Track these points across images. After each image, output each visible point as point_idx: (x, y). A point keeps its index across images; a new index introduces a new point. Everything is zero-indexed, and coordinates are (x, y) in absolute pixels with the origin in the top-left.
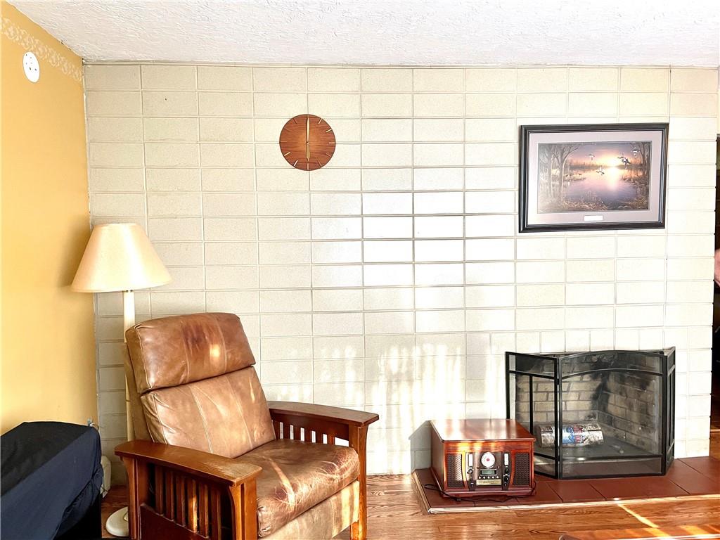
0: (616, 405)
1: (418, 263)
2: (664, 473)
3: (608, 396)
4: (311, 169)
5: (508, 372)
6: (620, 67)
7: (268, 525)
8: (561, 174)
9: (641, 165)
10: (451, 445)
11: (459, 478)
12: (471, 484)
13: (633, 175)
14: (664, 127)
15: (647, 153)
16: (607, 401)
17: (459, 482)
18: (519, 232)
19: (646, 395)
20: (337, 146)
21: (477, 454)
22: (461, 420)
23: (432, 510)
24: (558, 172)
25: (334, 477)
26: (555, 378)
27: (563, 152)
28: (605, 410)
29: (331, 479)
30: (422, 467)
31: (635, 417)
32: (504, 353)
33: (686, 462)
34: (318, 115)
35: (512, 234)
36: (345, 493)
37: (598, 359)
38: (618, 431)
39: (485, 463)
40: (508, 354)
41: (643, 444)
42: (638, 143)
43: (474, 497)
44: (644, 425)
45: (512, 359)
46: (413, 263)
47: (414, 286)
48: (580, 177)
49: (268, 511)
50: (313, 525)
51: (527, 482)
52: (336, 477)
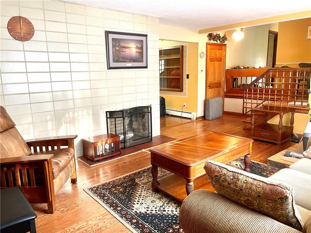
0: (135, 125)
1: (73, 81)
2: (152, 141)
3: (132, 123)
4: (24, 41)
5: (107, 118)
6: (133, 14)
7: (56, 174)
8: (119, 49)
9: (141, 48)
10: (95, 144)
11: (98, 154)
12: (102, 155)
13: (139, 51)
14: (146, 36)
15: (142, 44)
16: (132, 125)
17: (98, 155)
18: (108, 69)
19: (144, 120)
20: (35, 31)
21: (104, 145)
22: (93, 137)
23: (92, 166)
24: (118, 48)
25: (69, 156)
26: (123, 117)
27: (119, 41)
28: (132, 127)
29: (69, 157)
30: (80, 156)
31: (141, 128)
32: (105, 112)
33: (155, 137)
34: (25, 17)
35: (106, 70)
36: (72, 162)
37: (130, 111)
38: (136, 133)
39: (106, 148)
40: (107, 112)
41: (144, 135)
42: (140, 40)
43: (104, 159)
44: (144, 129)
45: (108, 113)
46: (72, 81)
47: (72, 90)
48: (125, 51)
49: (55, 169)
50: (66, 173)
51: (119, 150)
52: (70, 156)
